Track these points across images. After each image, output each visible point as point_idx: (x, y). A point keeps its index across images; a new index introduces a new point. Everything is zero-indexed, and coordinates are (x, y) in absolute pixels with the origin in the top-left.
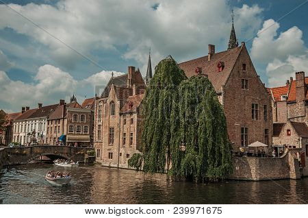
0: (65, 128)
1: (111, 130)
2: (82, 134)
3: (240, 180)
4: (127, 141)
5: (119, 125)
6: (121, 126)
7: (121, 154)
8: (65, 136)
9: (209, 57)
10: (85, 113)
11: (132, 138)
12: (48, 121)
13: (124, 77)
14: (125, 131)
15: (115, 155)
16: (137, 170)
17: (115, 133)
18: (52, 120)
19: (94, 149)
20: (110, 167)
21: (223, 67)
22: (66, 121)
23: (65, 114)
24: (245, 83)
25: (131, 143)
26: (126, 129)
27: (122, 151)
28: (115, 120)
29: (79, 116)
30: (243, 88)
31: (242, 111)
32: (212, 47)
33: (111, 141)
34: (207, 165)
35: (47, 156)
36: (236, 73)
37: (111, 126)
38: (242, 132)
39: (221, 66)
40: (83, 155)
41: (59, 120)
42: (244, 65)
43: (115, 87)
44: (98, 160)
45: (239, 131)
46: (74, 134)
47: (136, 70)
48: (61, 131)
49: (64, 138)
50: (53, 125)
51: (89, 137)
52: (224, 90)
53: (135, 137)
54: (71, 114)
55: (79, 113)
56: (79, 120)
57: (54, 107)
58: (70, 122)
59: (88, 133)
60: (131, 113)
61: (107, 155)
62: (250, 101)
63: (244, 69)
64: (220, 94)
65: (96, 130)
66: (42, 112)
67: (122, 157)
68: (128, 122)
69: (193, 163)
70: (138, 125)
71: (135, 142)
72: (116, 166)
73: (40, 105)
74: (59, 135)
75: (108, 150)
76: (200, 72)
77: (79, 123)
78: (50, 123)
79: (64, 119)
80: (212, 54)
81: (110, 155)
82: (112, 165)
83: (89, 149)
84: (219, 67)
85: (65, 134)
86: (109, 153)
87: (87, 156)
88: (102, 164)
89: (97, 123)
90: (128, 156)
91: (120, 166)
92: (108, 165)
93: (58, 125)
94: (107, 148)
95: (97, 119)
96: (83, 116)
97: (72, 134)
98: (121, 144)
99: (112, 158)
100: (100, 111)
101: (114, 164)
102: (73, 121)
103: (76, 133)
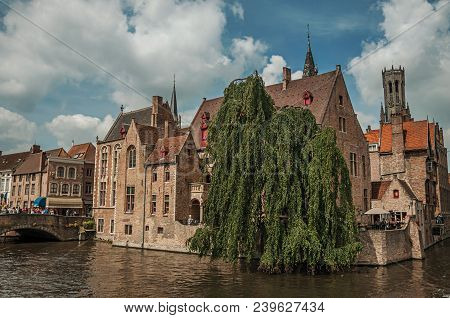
0: (44, 186)
1: (130, 190)
2: (70, 197)
4: (160, 207)
5: (144, 183)
6: (148, 183)
7: (147, 227)
8: (45, 199)
9: (284, 86)
10: (74, 165)
11: (167, 204)
12: (14, 176)
14: (155, 191)
15: (137, 228)
17: (136, 194)
18: (21, 175)
19: (93, 219)
20: (127, 247)
21: (312, 98)
22: (45, 177)
23: (44, 166)
24: (342, 123)
25: (166, 210)
26: (157, 188)
27: (150, 222)
28: (136, 176)
29: (66, 171)
30: (340, 129)
32: (288, 71)
33: (129, 206)
37: (129, 184)
39: (309, 97)
40: (77, 228)
41: (34, 174)
42: (341, 98)
44: (100, 235)
46: (59, 196)
48: (37, 192)
49: (42, 203)
50: (23, 182)
51: (80, 200)
53: (172, 201)
54: (55, 166)
55: (67, 164)
56: (65, 176)
57: (24, 156)
58: (52, 177)
60: (167, 165)
61: (123, 229)
62: (348, 150)
63: (341, 103)
65: (96, 190)
66: (3, 163)
67: (149, 232)
68: (160, 178)
70: (178, 183)
71: (172, 208)
72: (138, 245)
74: (34, 198)
75: (124, 221)
77: (65, 180)
78: (18, 180)
79: (42, 173)
80: (288, 80)
81: (128, 229)
82: (131, 244)
83: (86, 219)
84: (306, 99)
85: (44, 195)
86: (127, 226)
87: (82, 230)
88: (114, 244)
89: (98, 179)
90: (160, 230)
91: (145, 247)
92: (123, 244)
93: (32, 182)
94: (123, 218)
95: (99, 174)
96: (72, 170)
97: (55, 197)
98: (148, 212)
99: (130, 233)
100: (104, 161)
101: (135, 242)
102: (56, 177)
103: (61, 194)
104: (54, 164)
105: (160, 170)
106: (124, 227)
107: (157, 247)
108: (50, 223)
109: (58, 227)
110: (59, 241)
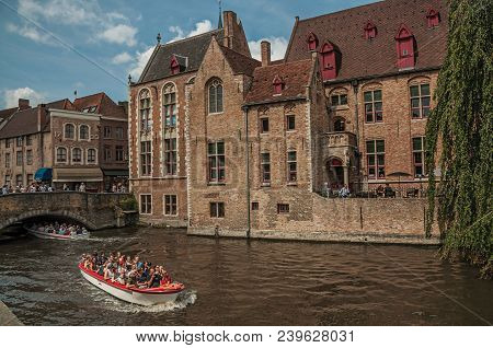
0: (47, 153)
1: (215, 147)
2: (84, 166)
5: (241, 133)
6: (253, 134)
7: (255, 205)
8: (50, 170)
10: (87, 121)
11: (293, 165)
14: (268, 146)
15: (236, 208)
17: (228, 154)
18: (7, 139)
20: (217, 237)
23: (44, 125)
25: (292, 176)
27: (261, 196)
28: (227, 123)
29: (77, 129)
41: (29, 136)
44: (146, 218)
46: (69, 167)
48: (36, 161)
49: (46, 176)
51: (98, 171)
54: (61, 123)
55: (77, 121)
56: (76, 137)
57: (7, 114)
58: (57, 139)
59: (96, 163)
60: (288, 102)
61: (205, 208)
65: (134, 153)
67: (260, 212)
68: (277, 125)
72: (244, 234)
74: (32, 169)
75: (208, 196)
77: (77, 142)
78: (3, 145)
79: (42, 133)
81: (217, 209)
82: (224, 233)
85: (48, 164)
86: (213, 204)
87: (121, 212)
88: (189, 231)
89: (136, 138)
90: (282, 208)
91: (254, 235)
92: (209, 231)
93: (27, 148)
94: (204, 191)
95: (138, 130)
96: (84, 128)
97: (65, 166)
98: (256, 181)
99: (222, 214)
100: (144, 111)
101: (232, 229)
102: (64, 139)
103: (72, 163)
104: (60, 120)
105: (277, 115)
106: (207, 206)
107: (277, 235)
108: (76, 205)
109: (87, 210)
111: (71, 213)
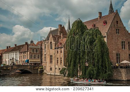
0: (28, 56)
1: (51, 56)
2: (37, 59)
3: (116, 80)
4: (59, 62)
5: (55, 54)
6: (56, 54)
8: (29, 60)
9: (99, 19)
11: (61, 60)
12: (20, 53)
13: (57, 30)
14: (58, 56)
15: (53, 69)
16: (64, 76)
17: (53, 58)
18: (22, 52)
19: (43, 66)
20: (51, 75)
21: (106, 23)
22: (28, 53)
23: (28, 49)
24: (118, 31)
25: (61, 63)
27: (57, 67)
28: (52, 52)
29: (35, 50)
30: (117, 33)
31: (116, 45)
32: (100, 13)
33: (51, 62)
34: (99, 73)
35: (20, 70)
36: (113, 26)
37: (51, 54)
38: (117, 56)
39: (105, 23)
40: (38, 69)
41: (25, 52)
42: (117, 22)
43: (52, 35)
44: (45, 71)
45: (115, 55)
47: (62, 26)
48: (26, 58)
49: (28, 61)
50: (22, 55)
51: (40, 60)
52: (107, 35)
53: (63, 59)
55: (35, 48)
56: (35, 52)
57: (23, 46)
58: (30, 53)
59: (40, 58)
60: (61, 48)
61: (49, 69)
62: (120, 40)
63: (117, 24)
64: (105, 37)
65: (43, 56)
66: (17, 48)
67: (57, 70)
68: (59, 52)
69: (92, 72)
70: (64, 54)
71: (63, 62)
72: (54, 74)
73: (16, 45)
74: (25, 60)
75: (50, 66)
76: (95, 26)
77: (35, 53)
78: (21, 54)
80: (100, 17)
81: (51, 69)
83: (40, 66)
84: (104, 23)
85: (28, 59)
87: (39, 70)
88: (47, 74)
89: (44, 53)
90: (60, 69)
91: (56, 74)
93: (25, 55)
95: (44, 51)
96: (37, 50)
97: (32, 59)
98: (56, 63)
99: (52, 70)
100: (45, 47)
102: (32, 53)
103: (34, 58)
104: (31, 48)
105: (59, 50)
108: (29, 68)
109: (31, 69)
110: (32, 73)
111: (27, 70)
